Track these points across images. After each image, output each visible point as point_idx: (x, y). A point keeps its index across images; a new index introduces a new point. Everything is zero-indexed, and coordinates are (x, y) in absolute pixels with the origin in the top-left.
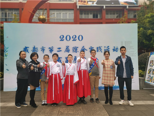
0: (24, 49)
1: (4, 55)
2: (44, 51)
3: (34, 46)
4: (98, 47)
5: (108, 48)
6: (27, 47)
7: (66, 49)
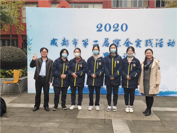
0: (52, 41)
1: (28, 49)
2: (76, 44)
3: (64, 38)
4: (147, 41)
5: (160, 42)
6: (55, 40)
7: (105, 42)
